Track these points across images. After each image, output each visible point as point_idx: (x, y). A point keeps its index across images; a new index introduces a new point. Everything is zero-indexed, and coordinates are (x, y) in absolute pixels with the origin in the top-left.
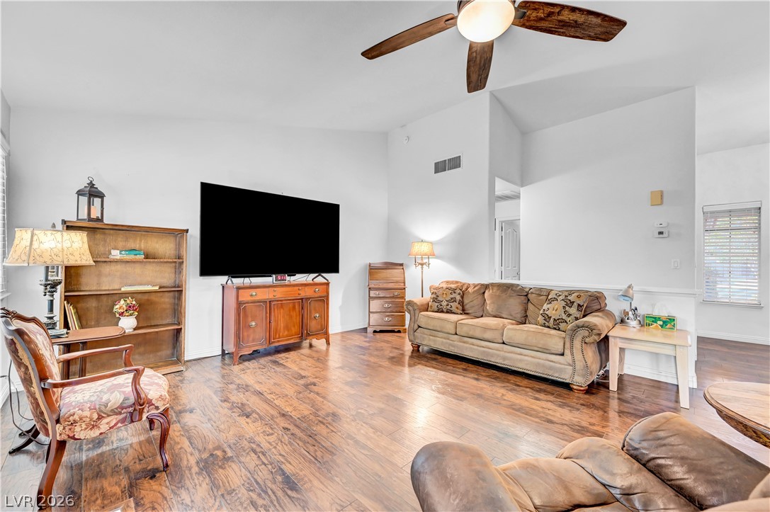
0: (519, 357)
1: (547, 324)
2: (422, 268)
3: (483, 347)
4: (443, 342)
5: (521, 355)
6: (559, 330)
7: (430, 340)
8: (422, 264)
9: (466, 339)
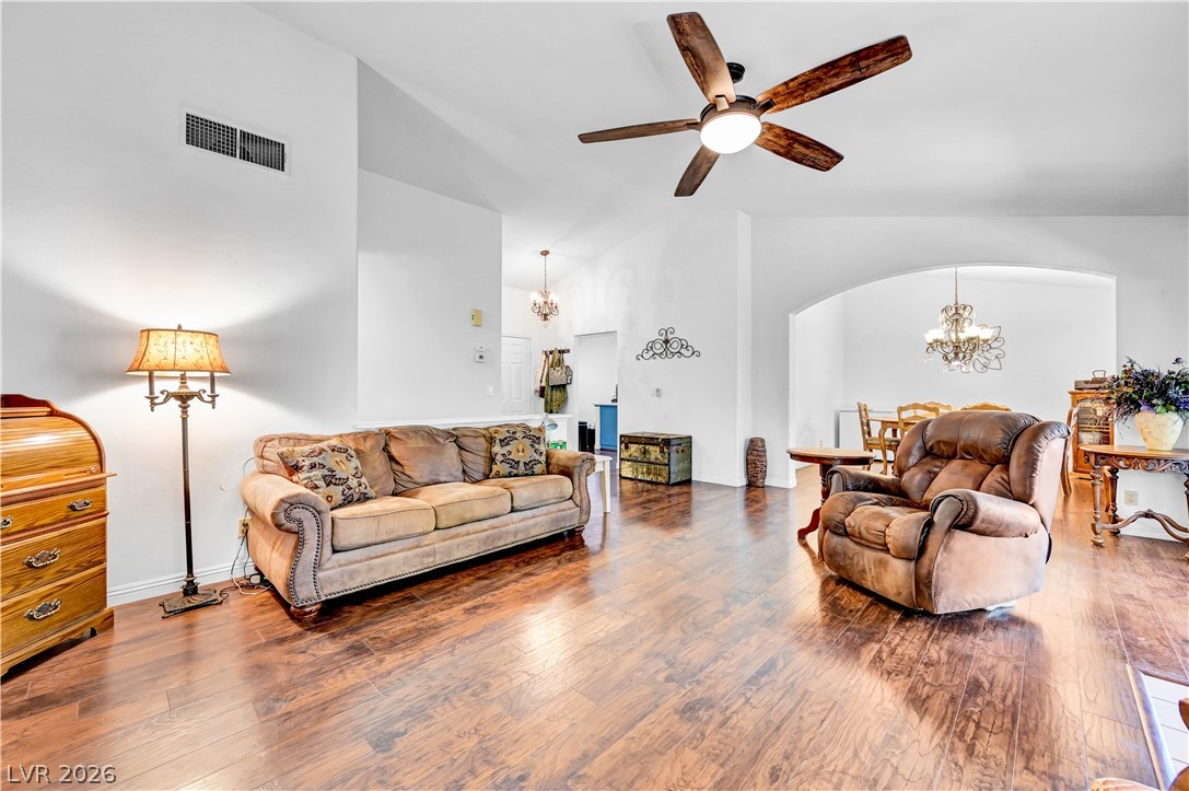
0: (532, 522)
1: (515, 471)
2: (184, 409)
3: (484, 530)
4: (406, 557)
5: (533, 517)
6: (533, 474)
7: (370, 569)
8: (184, 399)
9: (453, 531)
